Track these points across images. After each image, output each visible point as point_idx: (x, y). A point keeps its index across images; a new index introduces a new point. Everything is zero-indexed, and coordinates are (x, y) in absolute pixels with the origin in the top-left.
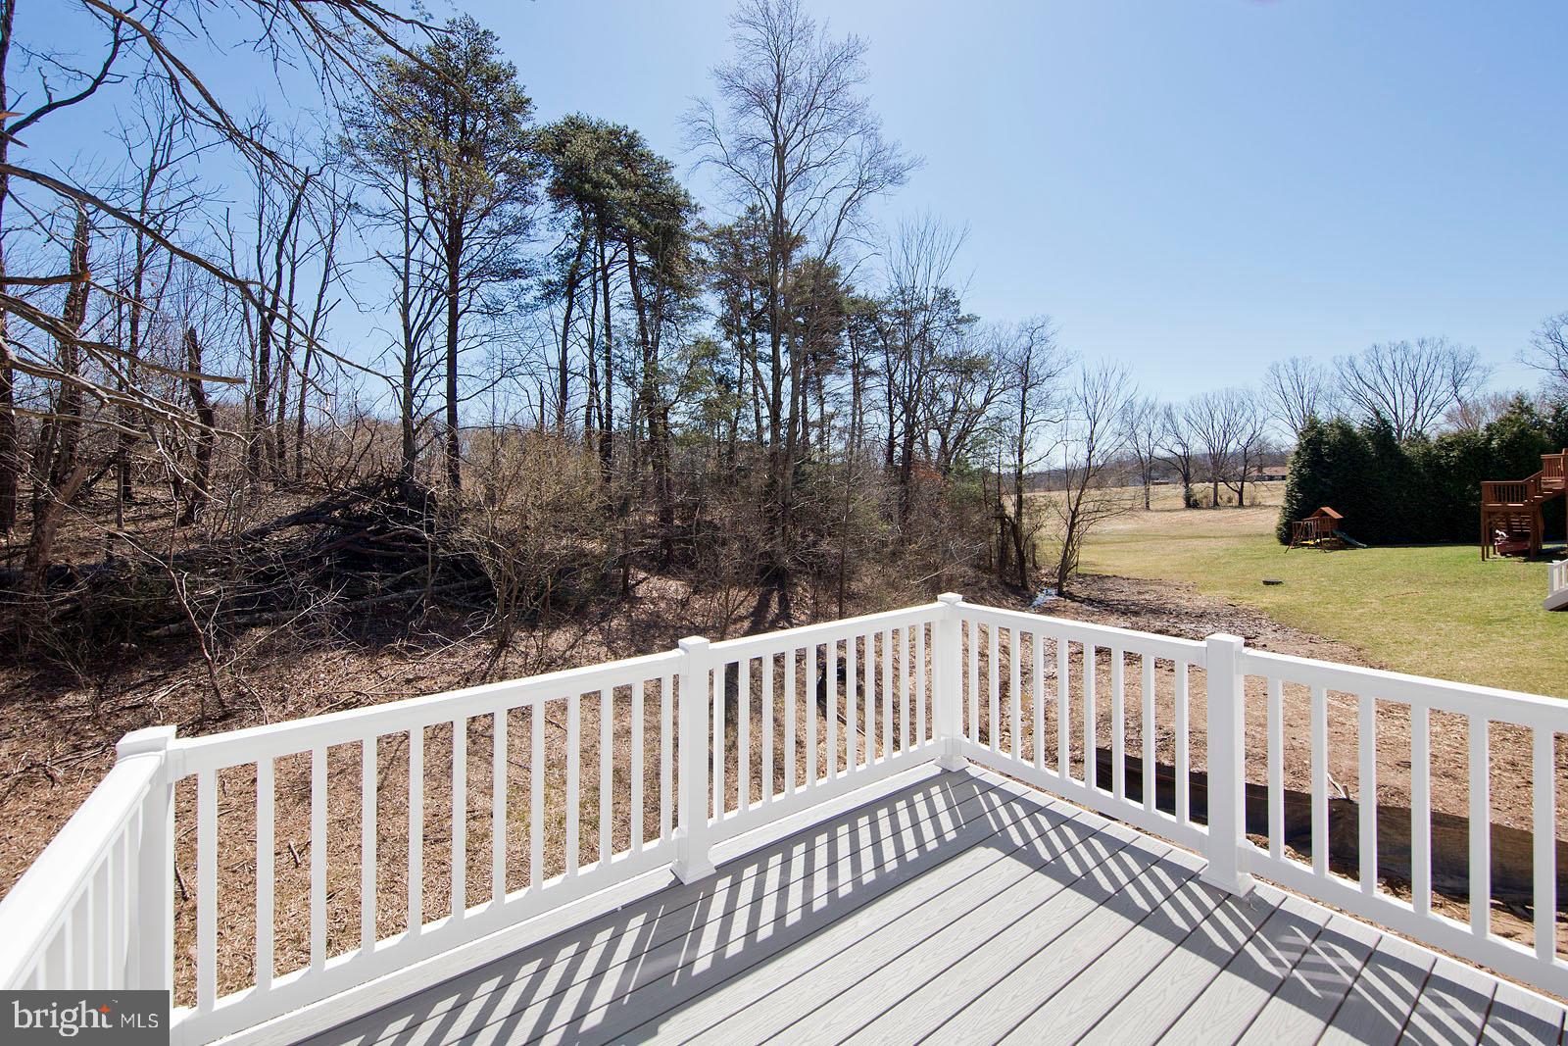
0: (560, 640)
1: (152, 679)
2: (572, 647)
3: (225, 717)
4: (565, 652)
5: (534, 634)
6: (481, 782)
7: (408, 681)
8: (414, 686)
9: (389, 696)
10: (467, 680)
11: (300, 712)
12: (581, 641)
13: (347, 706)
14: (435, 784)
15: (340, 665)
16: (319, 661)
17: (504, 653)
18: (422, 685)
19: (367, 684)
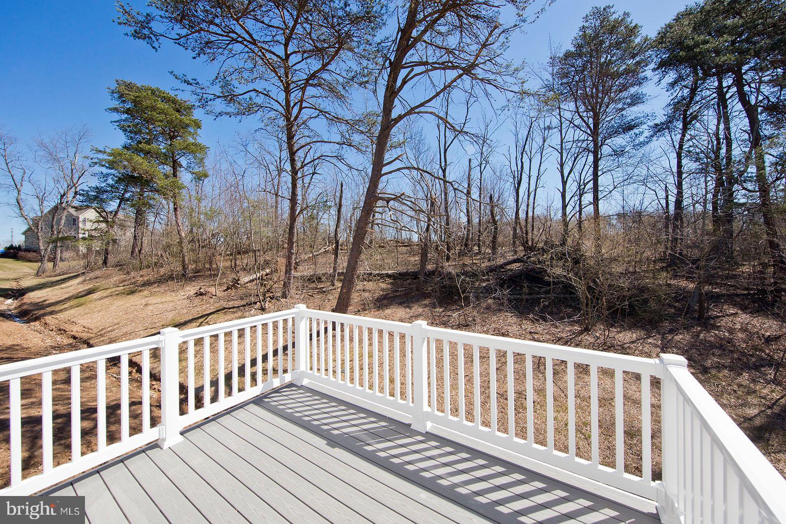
0: (626, 336)
1: (457, 309)
2: (633, 342)
3: (467, 326)
4: (625, 344)
5: (611, 329)
6: (537, 386)
7: (531, 333)
8: (533, 336)
9: (520, 337)
10: (558, 341)
11: (487, 332)
12: (641, 341)
13: (503, 335)
14: (518, 377)
15: (509, 319)
16: (503, 315)
17: (585, 334)
18: (536, 336)
19: (515, 328)
